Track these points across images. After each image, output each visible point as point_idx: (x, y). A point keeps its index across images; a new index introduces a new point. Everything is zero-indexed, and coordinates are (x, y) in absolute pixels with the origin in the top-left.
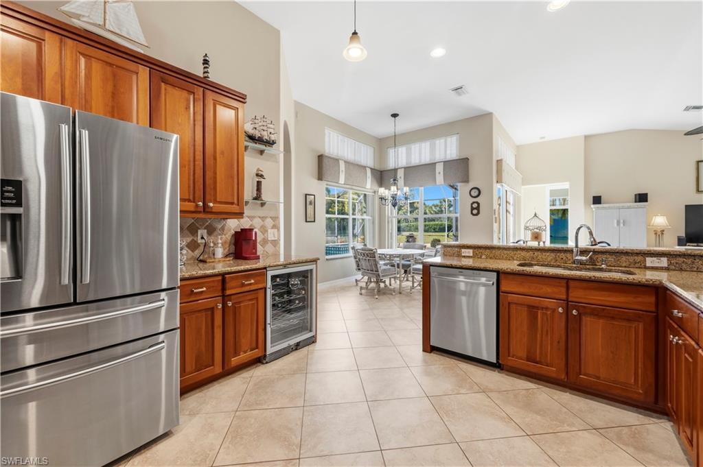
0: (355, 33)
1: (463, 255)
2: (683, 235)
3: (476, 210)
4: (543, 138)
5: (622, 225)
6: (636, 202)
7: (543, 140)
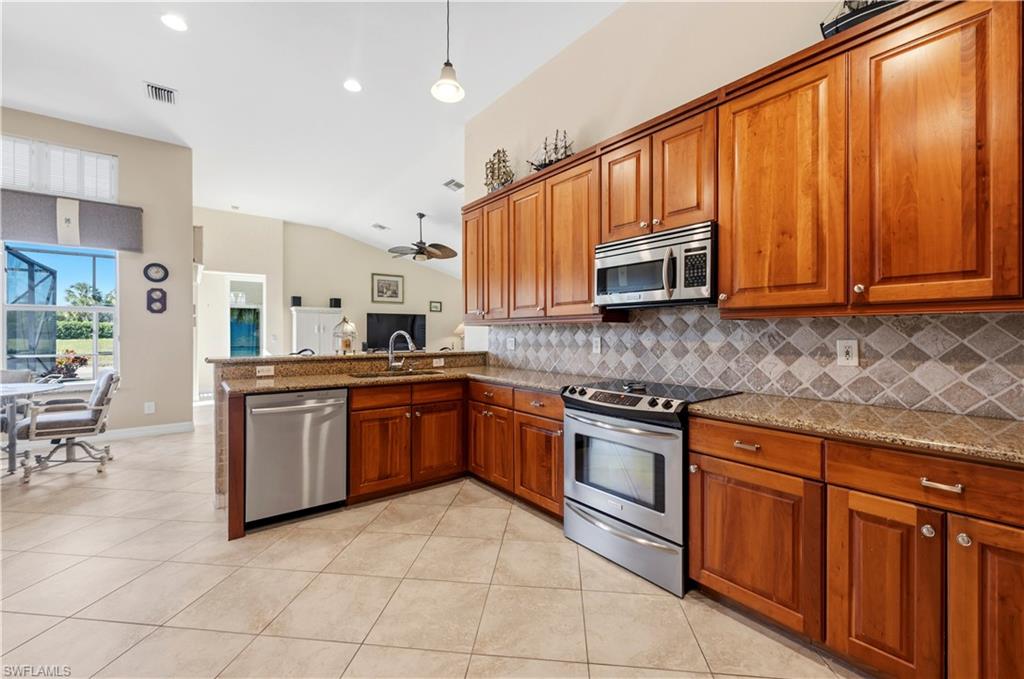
0: (448, 64)
1: (258, 374)
2: (366, 341)
3: (157, 302)
4: (237, 208)
5: (322, 331)
6: (331, 306)
7: (237, 211)
